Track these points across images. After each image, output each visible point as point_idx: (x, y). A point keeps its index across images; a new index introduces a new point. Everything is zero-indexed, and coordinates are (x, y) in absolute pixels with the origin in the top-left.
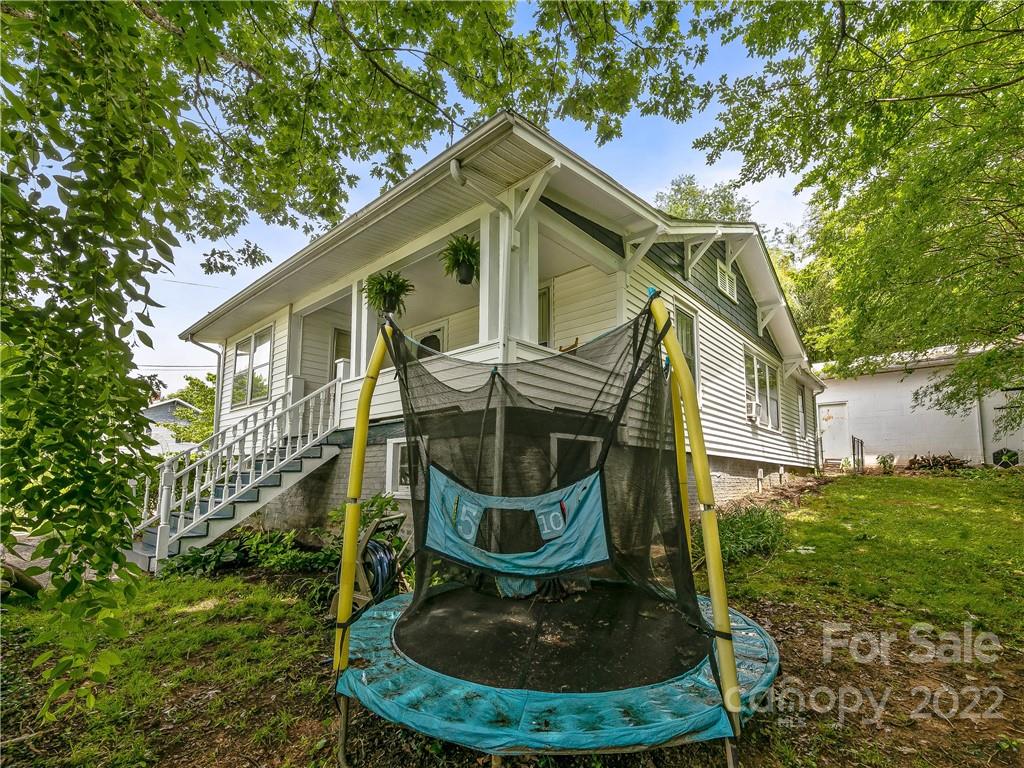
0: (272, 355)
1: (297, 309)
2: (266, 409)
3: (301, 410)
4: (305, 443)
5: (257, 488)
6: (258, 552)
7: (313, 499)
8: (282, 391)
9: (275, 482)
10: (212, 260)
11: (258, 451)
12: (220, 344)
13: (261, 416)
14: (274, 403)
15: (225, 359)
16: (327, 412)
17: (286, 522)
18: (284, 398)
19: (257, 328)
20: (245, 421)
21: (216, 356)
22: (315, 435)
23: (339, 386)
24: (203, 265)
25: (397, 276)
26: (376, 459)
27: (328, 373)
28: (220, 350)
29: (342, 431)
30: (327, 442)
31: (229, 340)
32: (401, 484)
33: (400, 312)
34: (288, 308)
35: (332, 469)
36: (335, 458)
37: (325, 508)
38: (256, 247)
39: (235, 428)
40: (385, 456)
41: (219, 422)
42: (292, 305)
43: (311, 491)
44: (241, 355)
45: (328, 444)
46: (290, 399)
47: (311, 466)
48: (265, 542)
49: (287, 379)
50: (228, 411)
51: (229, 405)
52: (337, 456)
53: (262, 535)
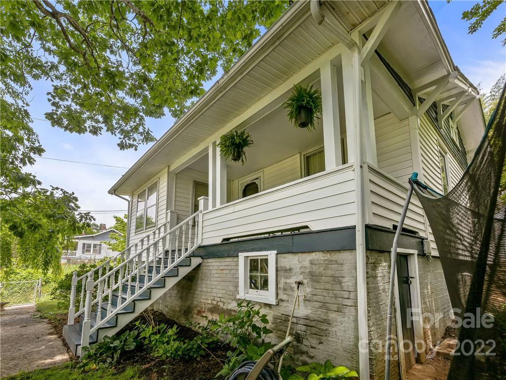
0: (158, 199)
1: (172, 168)
2: (154, 233)
3: (177, 233)
4: (180, 255)
5: (150, 289)
6: (150, 341)
7: (184, 293)
8: (164, 221)
9: (161, 284)
10: (124, 141)
11: (150, 259)
12: (130, 196)
13: (151, 237)
14: (159, 229)
15: (132, 204)
16: (193, 234)
17: (167, 307)
18: (165, 225)
19: (149, 184)
20: (142, 241)
21: (127, 202)
22: (186, 249)
23: (201, 215)
24: (119, 145)
25: (243, 133)
26: (229, 268)
27: (190, 209)
28: (129, 199)
29: (203, 247)
30: (193, 255)
31: (134, 193)
32: (251, 287)
33: (242, 161)
34: (167, 168)
35: (197, 273)
36: (199, 266)
37: (192, 300)
38: (148, 130)
39: (136, 245)
40: (237, 265)
41: (129, 241)
42: (169, 166)
43: (183, 288)
44: (141, 201)
45: (194, 256)
46: (168, 226)
47: (184, 272)
48: (155, 334)
49: (167, 213)
50: (134, 234)
51: (134, 231)
52: (200, 264)
53: (153, 327)
